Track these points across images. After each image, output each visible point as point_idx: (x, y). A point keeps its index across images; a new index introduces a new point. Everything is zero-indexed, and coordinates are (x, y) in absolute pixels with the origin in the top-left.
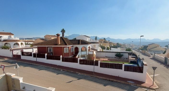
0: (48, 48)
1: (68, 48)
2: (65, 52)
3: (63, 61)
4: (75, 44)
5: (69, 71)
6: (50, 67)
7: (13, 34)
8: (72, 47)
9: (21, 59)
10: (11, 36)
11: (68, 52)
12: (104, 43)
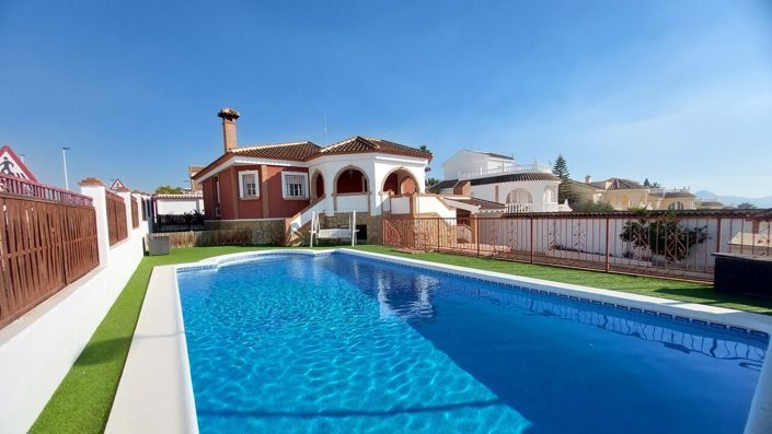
1: (256, 172)
2: (242, 195)
11: (258, 194)
12: (616, 188)
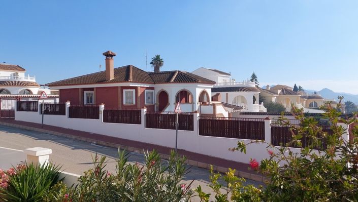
0: (85, 92)
1: (134, 91)
2: (124, 103)
3: (105, 120)
4: (160, 82)
5: (111, 146)
6: (69, 136)
7: (23, 70)
8: (147, 88)
9: (15, 119)
10: (17, 73)
11: (134, 103)
12: (284, 94)
